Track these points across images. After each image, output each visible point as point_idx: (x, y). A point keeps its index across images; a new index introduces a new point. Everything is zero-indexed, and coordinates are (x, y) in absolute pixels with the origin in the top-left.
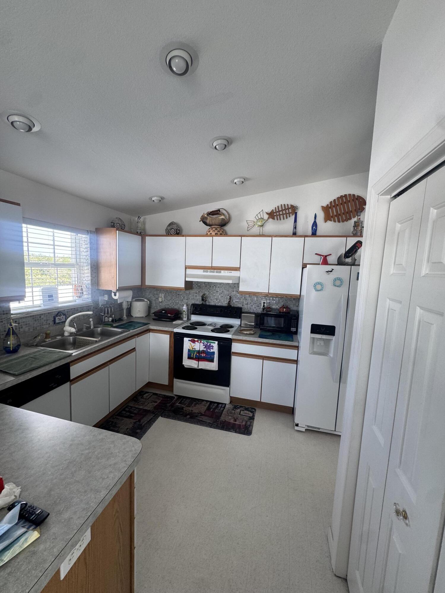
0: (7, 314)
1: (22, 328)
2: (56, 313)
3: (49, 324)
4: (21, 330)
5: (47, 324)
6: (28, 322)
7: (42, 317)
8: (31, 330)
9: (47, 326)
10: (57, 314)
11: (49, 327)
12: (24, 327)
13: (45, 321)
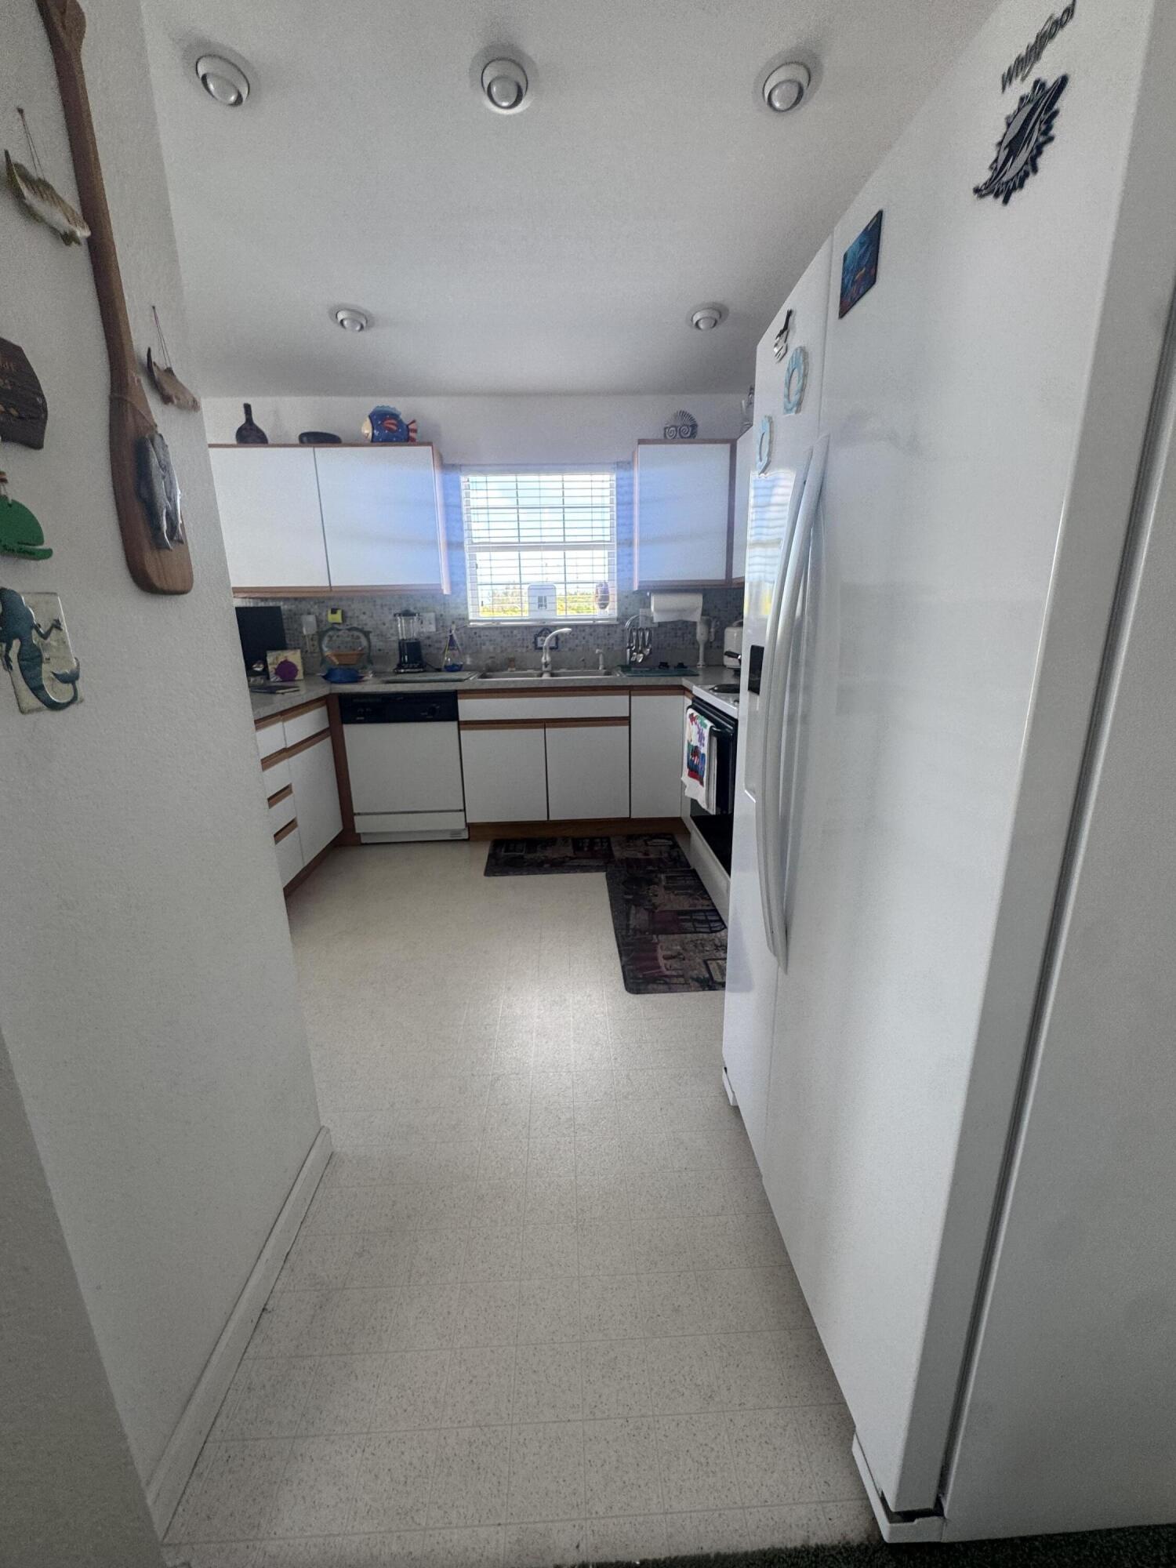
0: (464, 619)
1: (484, 644)
2: (540, 630)
3: (527, 647)
4: (483, 647)
5: (523, 647)
6: (493, 638)
7: (515, 632)
8: (499, 651)
9: (524, 650)
10: (541, 632)
11: (527, 651)
12: (488, 643)
13: (519, 640)
